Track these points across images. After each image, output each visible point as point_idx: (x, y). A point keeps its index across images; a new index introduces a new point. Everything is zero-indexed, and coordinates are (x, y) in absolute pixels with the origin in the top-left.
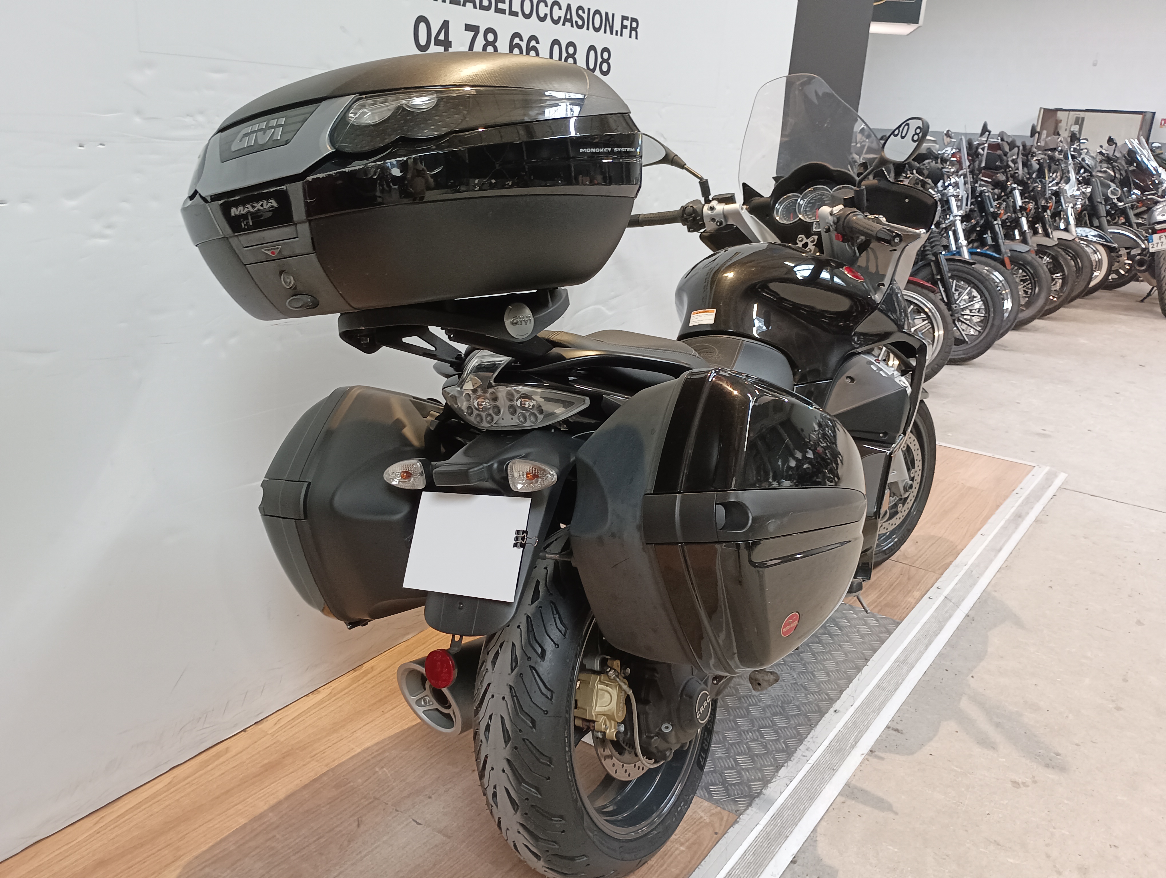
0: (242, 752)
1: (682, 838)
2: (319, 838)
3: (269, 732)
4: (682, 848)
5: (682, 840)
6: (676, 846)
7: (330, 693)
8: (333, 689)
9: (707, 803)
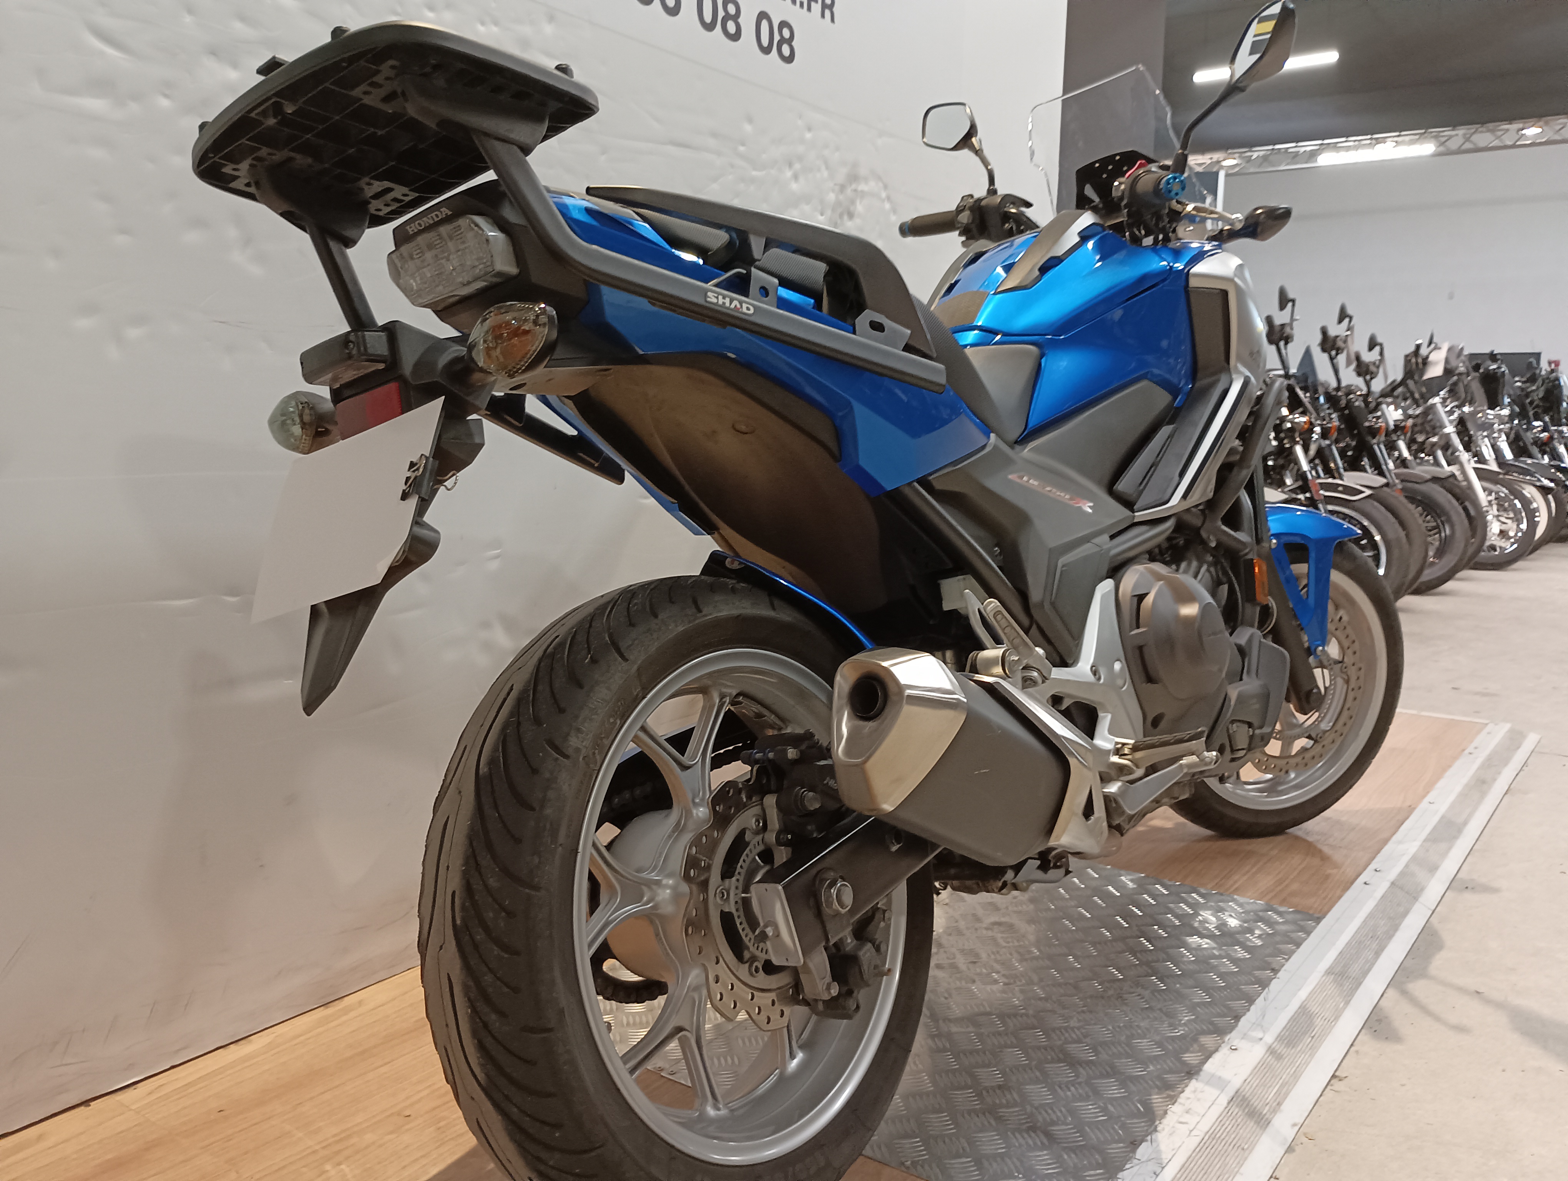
3: (132, 1107)
7: (270, 1043)
8: (277, 1036)
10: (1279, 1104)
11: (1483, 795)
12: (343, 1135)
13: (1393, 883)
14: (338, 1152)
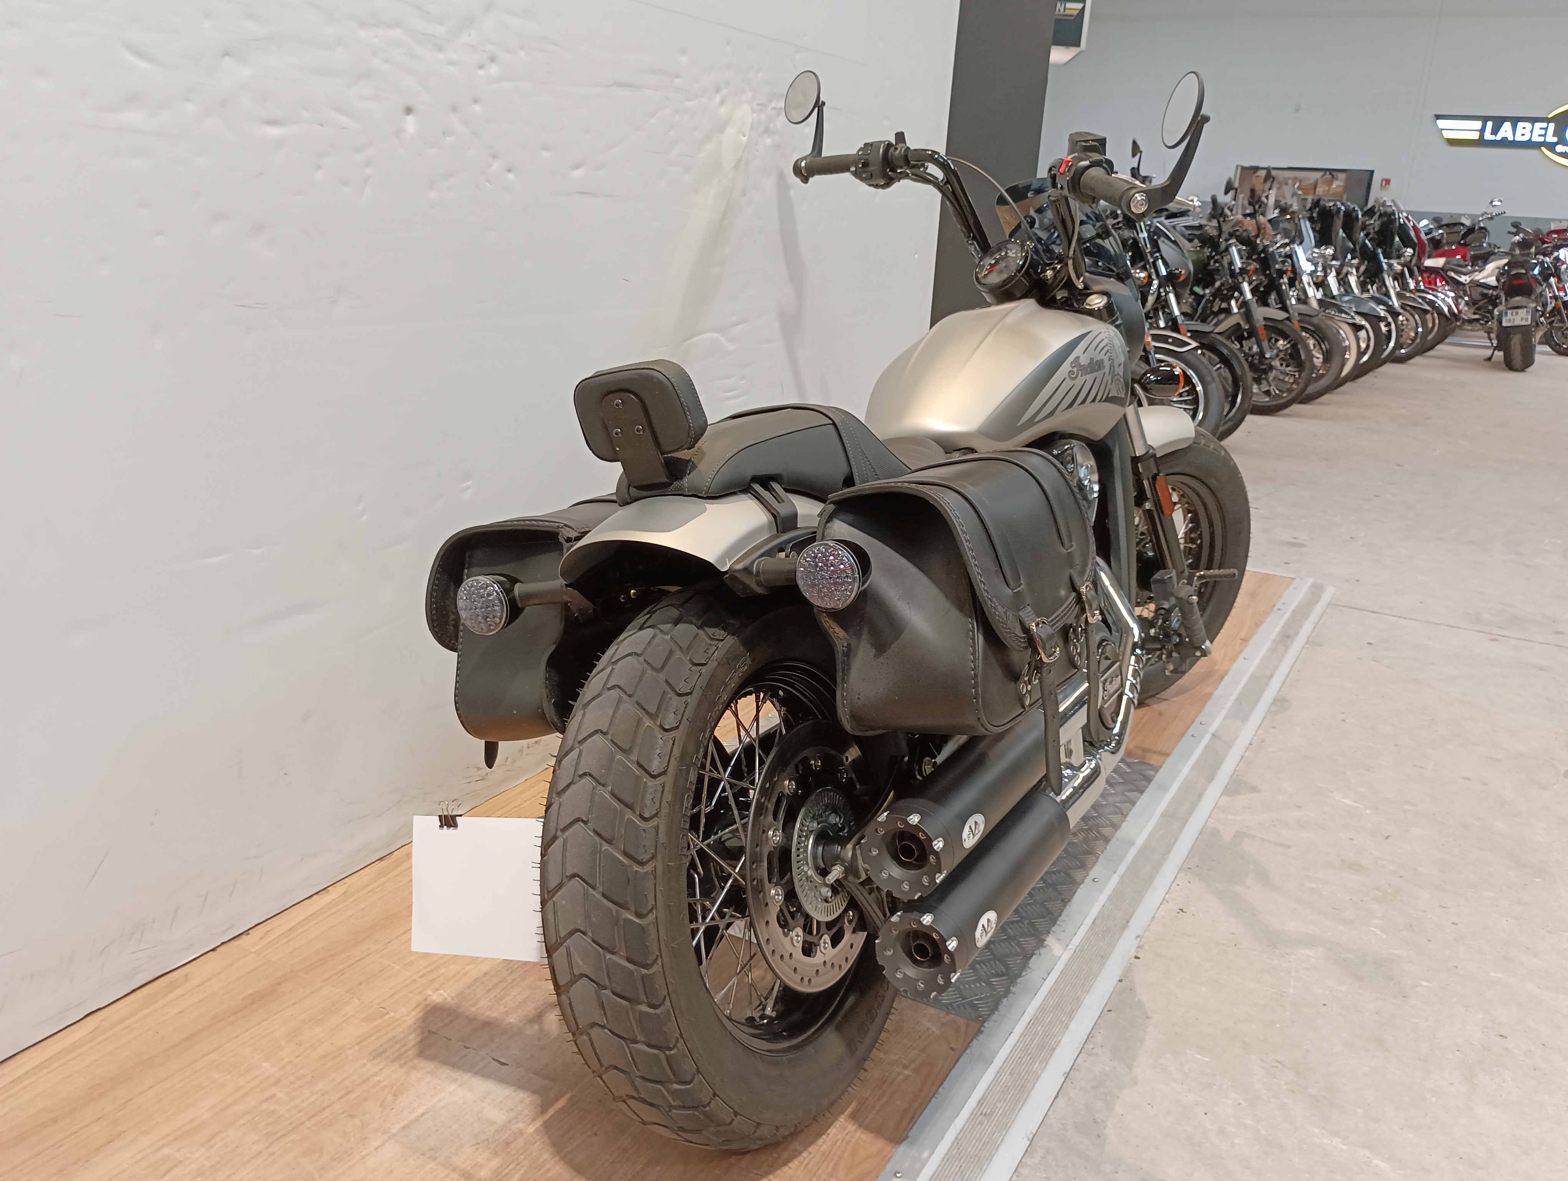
0: (210, 979)
1: (904, 1059)
2: (346, 1094)
3: (253, 950)
4: (907, 1072)
5: (905, 1062)
6: (898, 1070)
7: (345, 892)
8: (349, 886)
9: (933, 1009)
10: (1128, 922)
11: (1287, 647)
12: (432, 967)
13: (1213, 735)
14: (434, 980)
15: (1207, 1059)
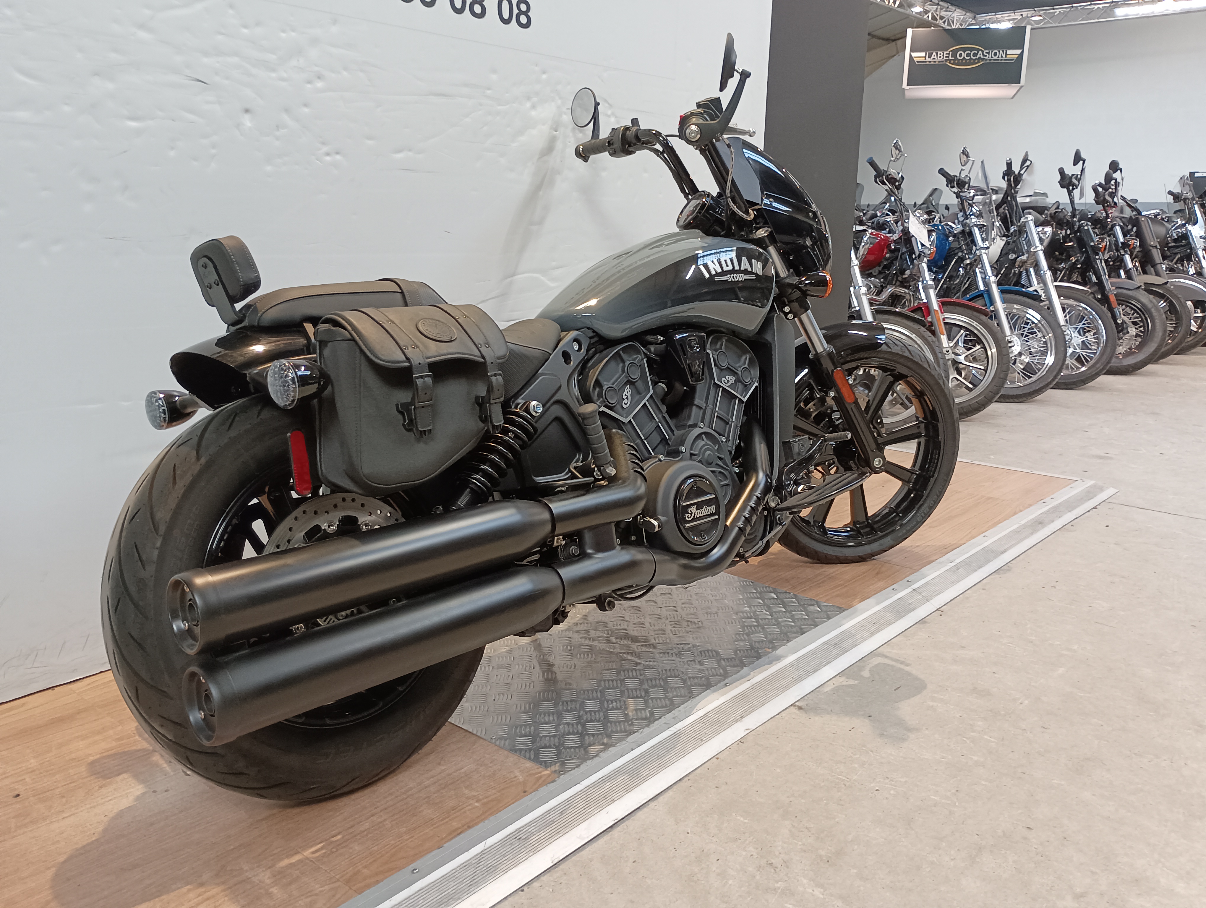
0: (38, 707)
1: (482, 795)
2: (71, 783)
4: (477, 804)
5: (481, 797)
6: (471, 802)
9: (531, 764)
10: (742, 718)
11: (1035, 531)
13: (914, 590)
15: (746, 821)
